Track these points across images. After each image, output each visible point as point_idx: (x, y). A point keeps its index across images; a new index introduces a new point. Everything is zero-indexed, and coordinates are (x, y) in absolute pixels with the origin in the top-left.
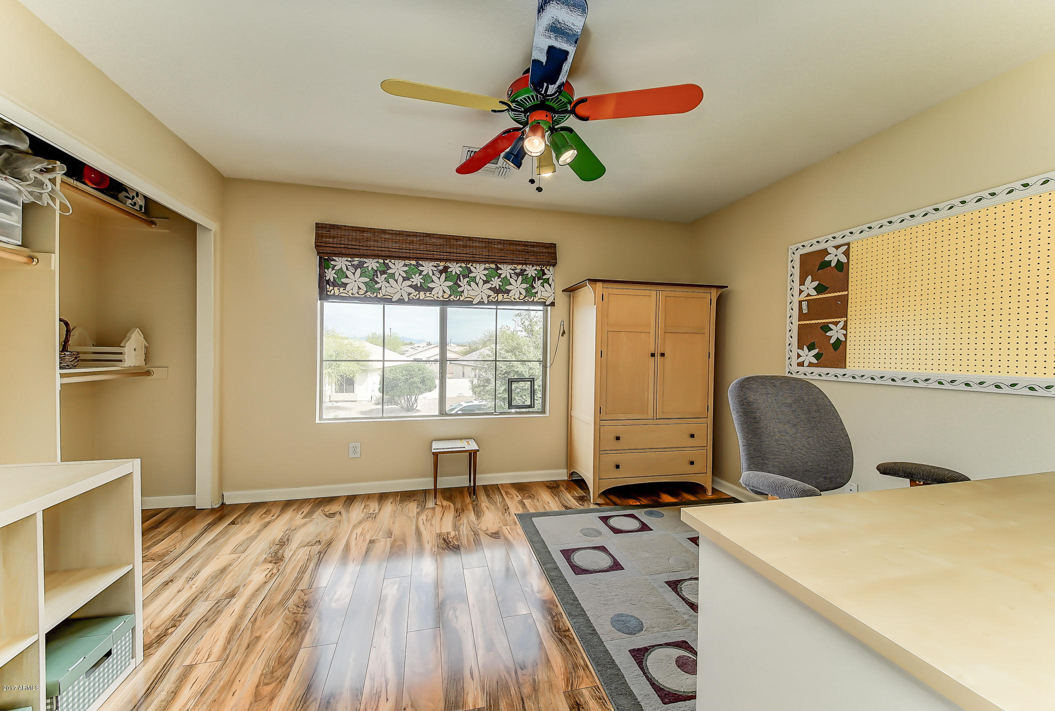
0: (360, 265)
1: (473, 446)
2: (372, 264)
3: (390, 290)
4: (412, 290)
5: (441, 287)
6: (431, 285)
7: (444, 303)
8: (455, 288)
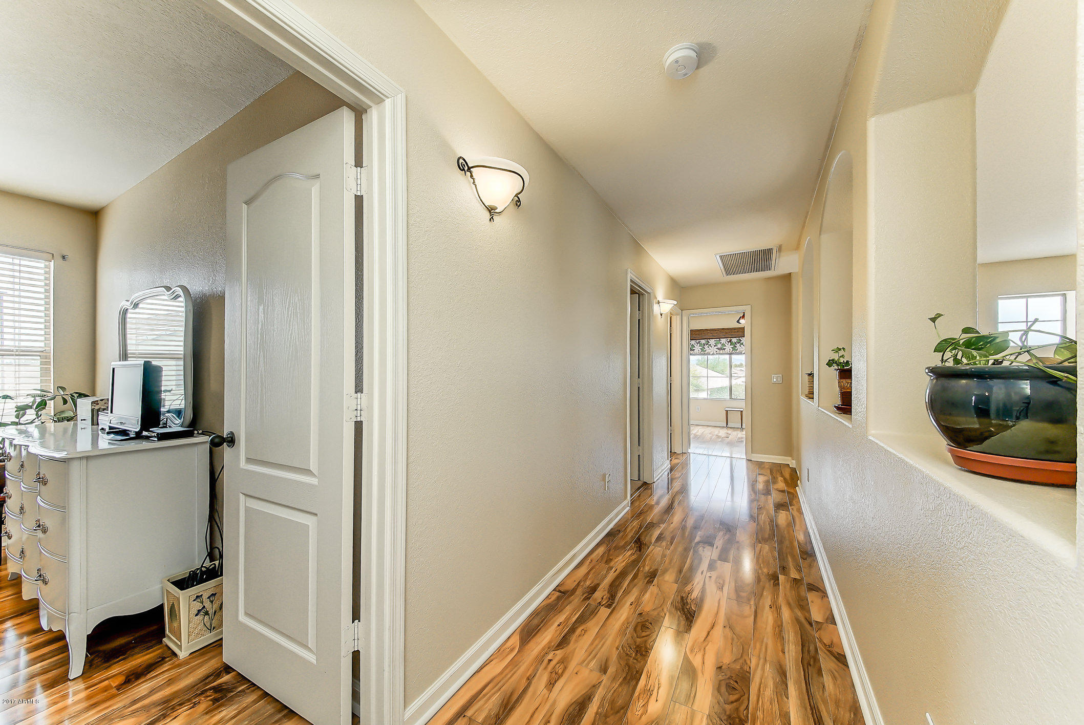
0: (699, 342)
1: (742, 410)
2: (703, 341)
3: (709, 351)
4: (717, 350)
5: (729, 348)
6: (725, 347)
7: (731, 354)
8: (734, 348)
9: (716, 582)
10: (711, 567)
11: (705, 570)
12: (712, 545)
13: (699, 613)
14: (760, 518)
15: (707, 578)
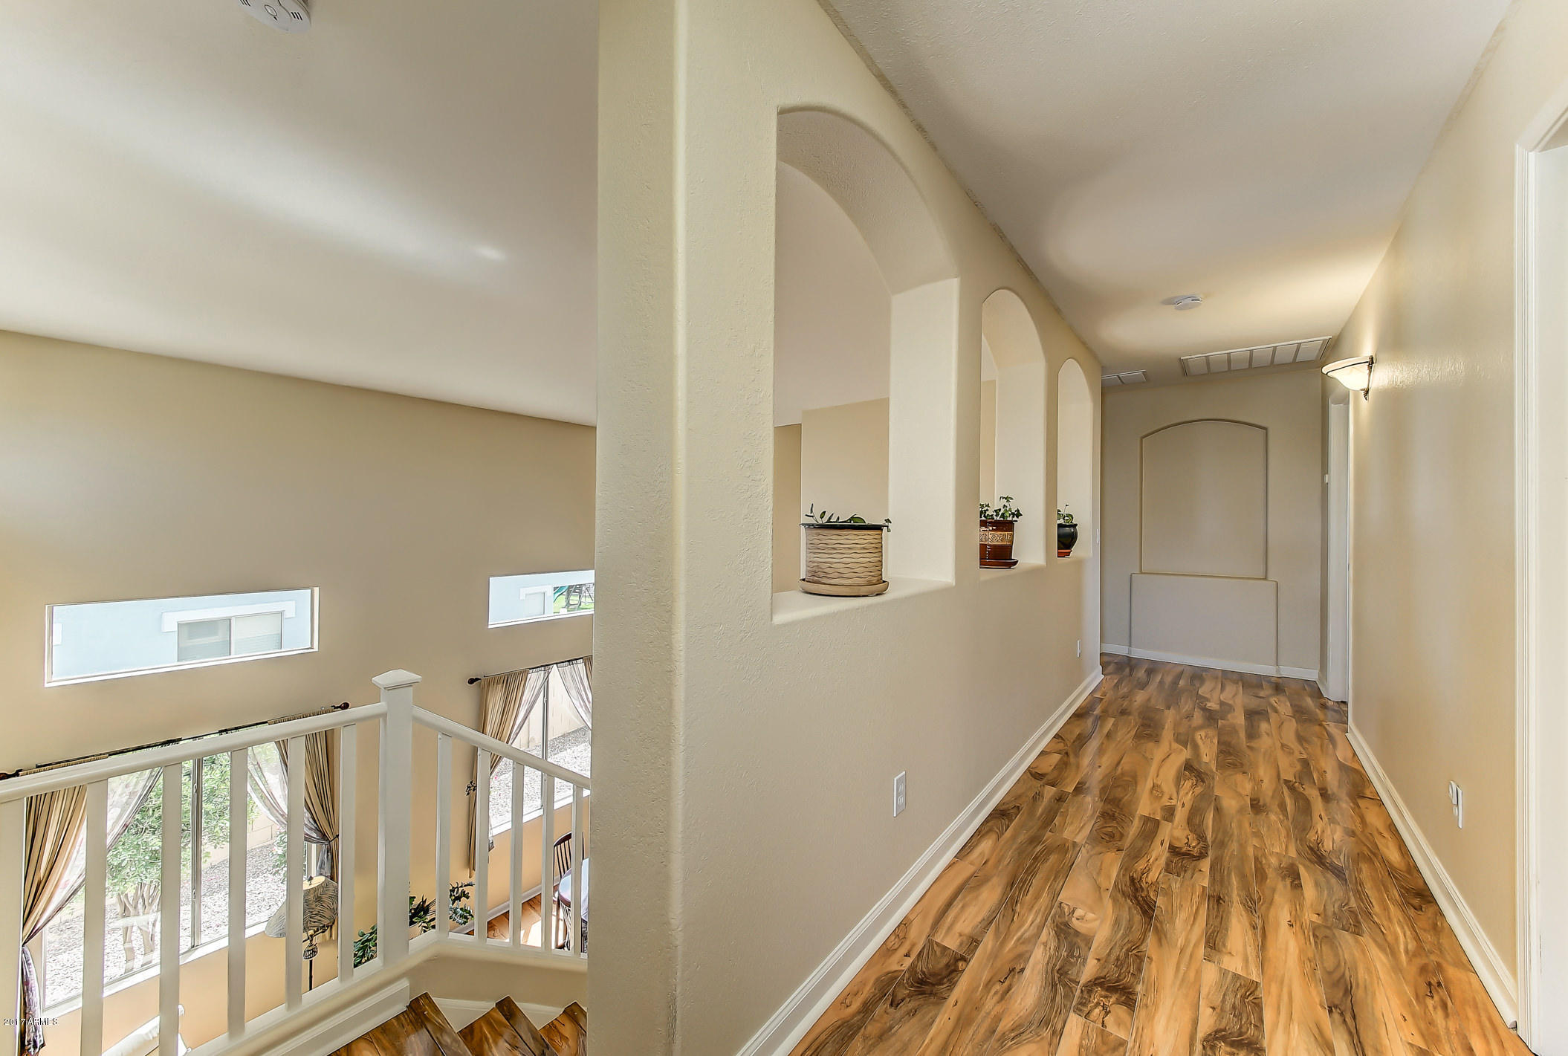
9: (1162, 793)
10: (1170, 813)
11: (1179, 808)
12: (1174, 850)
13: (1180, 767)
14: (1038, 920)
15: (1175, 796)
